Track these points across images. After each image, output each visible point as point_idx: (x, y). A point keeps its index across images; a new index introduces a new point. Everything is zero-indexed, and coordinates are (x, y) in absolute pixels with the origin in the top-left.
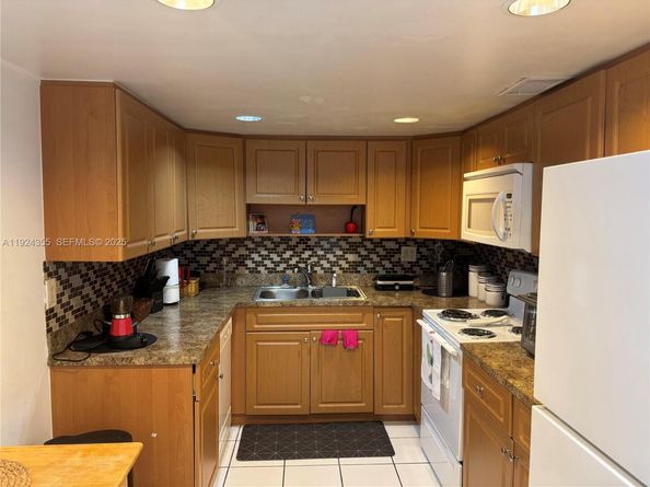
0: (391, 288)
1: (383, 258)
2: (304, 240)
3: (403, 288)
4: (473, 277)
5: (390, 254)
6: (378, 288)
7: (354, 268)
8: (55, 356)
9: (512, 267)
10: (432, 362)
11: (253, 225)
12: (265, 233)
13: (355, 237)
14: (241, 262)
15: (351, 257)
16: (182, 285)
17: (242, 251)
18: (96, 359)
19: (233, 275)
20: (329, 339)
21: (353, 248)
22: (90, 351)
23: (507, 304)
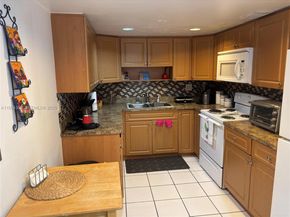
0: (183, 102)
1: (178, 89)
2: (145, 83)
3: (188, 102)
4: (218, 96)
5: (181, 87)
6: (177, 102)
7: (166, 94)
8: (63, 132)
9: (235, 91)
10: (207, 130)
11: (123, 76)
12: (128, 80)
13: (166, 81)
14: (118, 93)
15: (165, 90)
16: (98, 103)
17: (118, 88)
18: (80, 133)
19: (115, 99)
20: (160, 124)
21: (165, 86)
22: (77, 130)
23: (234, 106)
